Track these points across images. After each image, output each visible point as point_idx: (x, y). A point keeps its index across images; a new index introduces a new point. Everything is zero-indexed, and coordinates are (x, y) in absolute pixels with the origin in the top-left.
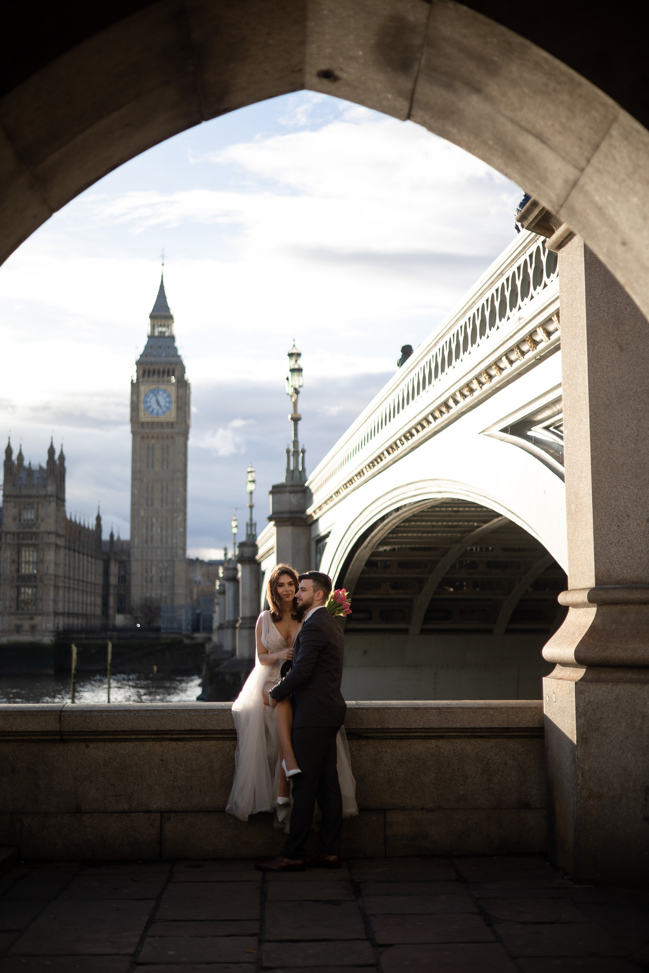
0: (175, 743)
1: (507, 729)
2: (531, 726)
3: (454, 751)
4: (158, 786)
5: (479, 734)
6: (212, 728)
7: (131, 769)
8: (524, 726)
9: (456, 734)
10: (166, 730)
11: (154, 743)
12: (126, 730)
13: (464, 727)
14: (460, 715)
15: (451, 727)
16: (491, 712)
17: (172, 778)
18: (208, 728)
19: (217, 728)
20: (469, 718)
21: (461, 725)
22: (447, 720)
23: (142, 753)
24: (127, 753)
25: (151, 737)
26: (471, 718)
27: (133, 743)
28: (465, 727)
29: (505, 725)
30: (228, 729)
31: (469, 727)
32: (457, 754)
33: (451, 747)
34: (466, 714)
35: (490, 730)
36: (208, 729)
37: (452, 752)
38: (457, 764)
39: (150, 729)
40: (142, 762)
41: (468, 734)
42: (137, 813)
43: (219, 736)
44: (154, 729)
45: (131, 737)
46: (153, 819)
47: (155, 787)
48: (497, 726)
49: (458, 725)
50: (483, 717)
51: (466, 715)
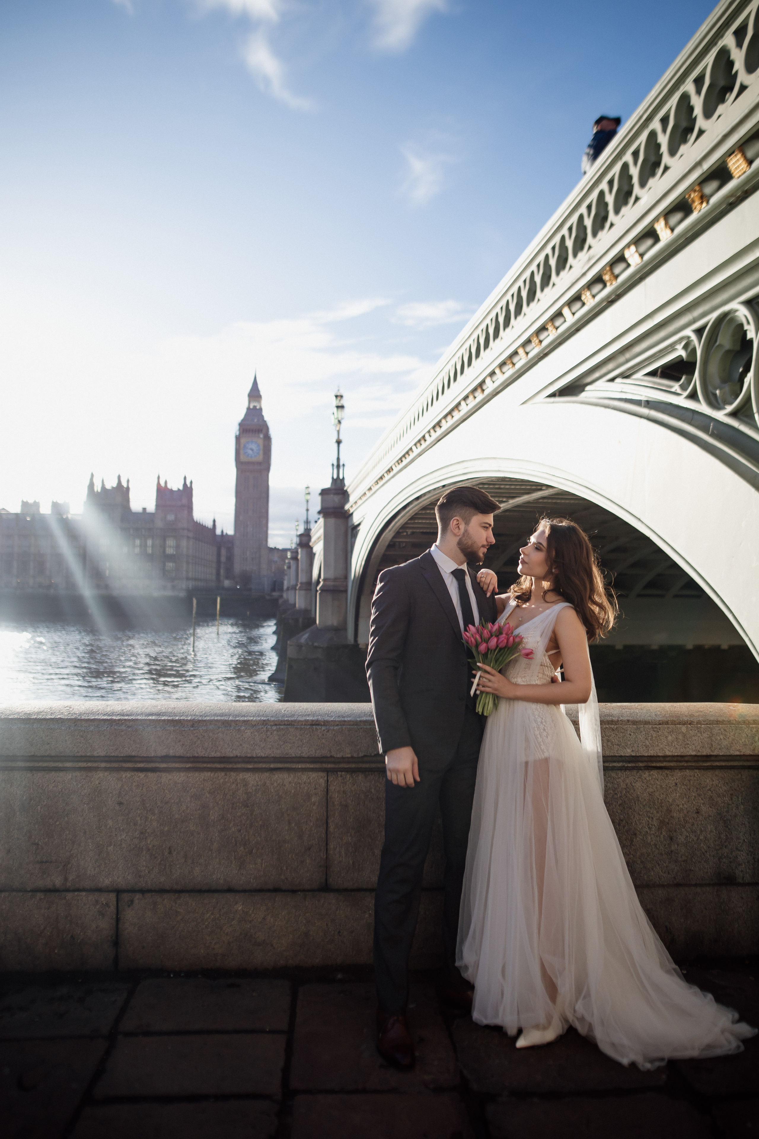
0: (143, 776)
1: (708, 758)
2: (748, 752)
3: (614, 791)
4: (112, 846)
5: (658, 765)
6: (204, 754)
7: (66, 818)
8: (738, 753)
9: (620, 764)
10: (122, 755)
11: (106, 774)
12: (53, 754)
13: (638, 755)
14: (632, 734)
15: (617, 755)
16: (684, 729)
17: (137, 833)
18: (198, 753)
19: (213, 754)
20: (646, 739)
21: (633, 751)
22: (609, 743)
23: (86, 791)
24: (60, 790)
25: (99, 766)
26: (649, 740)
27: (71, 774)
28: (640, 754)
29: (706, 752)
30: (231, 755)
31: (646, 755)
32: (619, 796)
33: (609, 784)
34: (641, 732)
35: (680, 758)
36: (196, 755)
37: (611, 793)
38: (619, 811)
39: (95, 754)
40: (85, 805)
41: (641, 764)
42: (76, 893)
43: (218, 766)
44: (103, 754)
45: (65, 766)
46: (103, 904)
47: (107, 849)
48: (694, 753)
49: (629, 751)
50: (670, 738)
51: (642, 734)
